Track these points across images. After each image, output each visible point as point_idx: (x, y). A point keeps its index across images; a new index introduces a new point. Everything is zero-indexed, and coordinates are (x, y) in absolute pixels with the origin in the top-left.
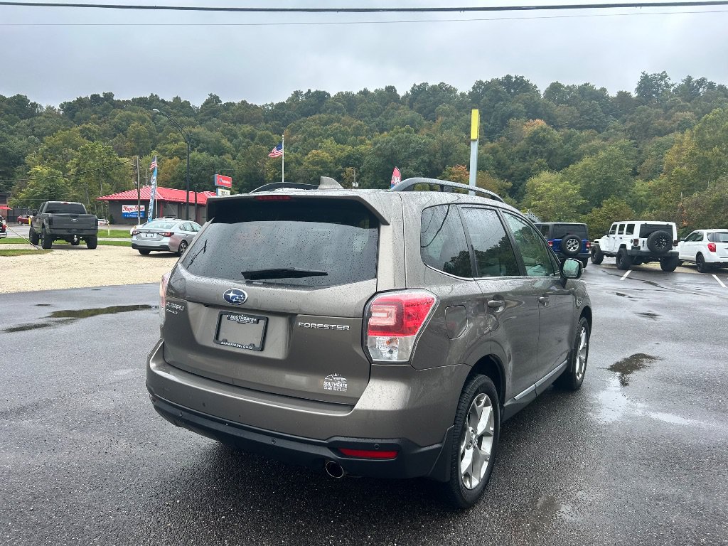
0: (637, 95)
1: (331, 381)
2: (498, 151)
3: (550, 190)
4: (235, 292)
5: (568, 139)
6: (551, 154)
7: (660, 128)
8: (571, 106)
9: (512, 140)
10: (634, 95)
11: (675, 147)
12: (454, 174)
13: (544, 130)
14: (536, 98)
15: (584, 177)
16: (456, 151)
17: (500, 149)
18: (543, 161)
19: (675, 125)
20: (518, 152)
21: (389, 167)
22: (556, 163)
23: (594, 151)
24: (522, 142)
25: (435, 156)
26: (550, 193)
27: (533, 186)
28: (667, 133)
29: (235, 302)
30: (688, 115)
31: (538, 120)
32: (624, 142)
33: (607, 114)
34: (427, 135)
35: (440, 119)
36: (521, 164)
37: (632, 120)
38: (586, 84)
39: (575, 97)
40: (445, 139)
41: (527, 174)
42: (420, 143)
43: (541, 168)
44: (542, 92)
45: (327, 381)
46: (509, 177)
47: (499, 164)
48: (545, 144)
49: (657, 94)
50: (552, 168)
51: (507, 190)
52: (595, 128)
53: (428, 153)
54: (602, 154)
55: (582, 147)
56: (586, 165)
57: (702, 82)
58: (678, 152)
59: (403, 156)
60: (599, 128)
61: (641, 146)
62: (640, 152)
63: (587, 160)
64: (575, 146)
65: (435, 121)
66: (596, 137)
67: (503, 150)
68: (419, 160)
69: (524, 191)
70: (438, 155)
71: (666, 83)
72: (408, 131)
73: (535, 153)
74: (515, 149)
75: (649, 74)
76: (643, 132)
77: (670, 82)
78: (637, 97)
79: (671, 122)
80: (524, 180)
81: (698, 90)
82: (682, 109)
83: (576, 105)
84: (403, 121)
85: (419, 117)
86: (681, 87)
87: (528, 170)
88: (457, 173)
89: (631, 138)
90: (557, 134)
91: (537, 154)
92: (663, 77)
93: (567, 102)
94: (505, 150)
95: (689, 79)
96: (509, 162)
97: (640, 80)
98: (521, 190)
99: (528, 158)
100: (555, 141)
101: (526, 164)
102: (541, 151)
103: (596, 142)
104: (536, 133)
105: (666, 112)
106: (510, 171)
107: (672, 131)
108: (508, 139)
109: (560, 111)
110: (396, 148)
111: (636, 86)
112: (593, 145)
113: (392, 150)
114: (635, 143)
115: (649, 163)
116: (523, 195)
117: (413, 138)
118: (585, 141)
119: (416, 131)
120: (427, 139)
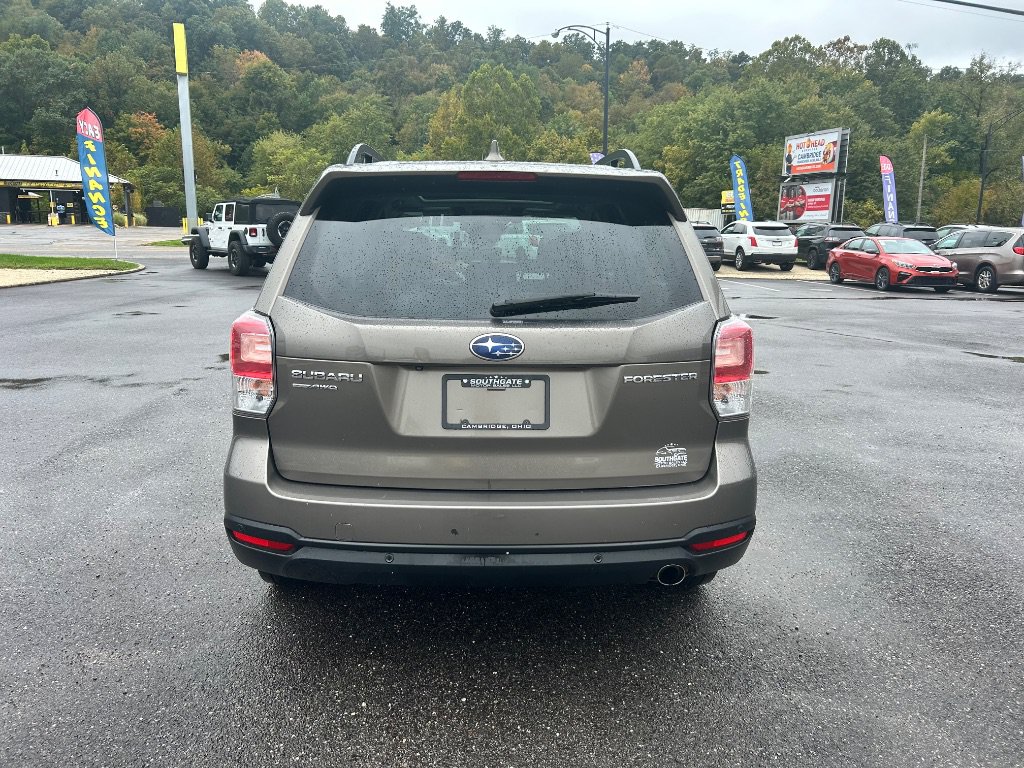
0: (383, 33)
1: (664, 456)
2: (201, 95)
3: (292, 160)
4: (495, 339)
5: (303, 86)
6: (281, 106)
7: (415, 82)
8: (300, 37)
9: (222, 79)
10: (380, 33)
11: (441, 111)
12: (134, 126)
13: (269, 69)
14: (250, 17)
15: (336, 144)
16: (133, 88)
17: (204, 91)
18: (273, 116)
19: (432, 81)
20: (233, 99)
21: (12, 106)
22: (290, 121)
23: (341, 108)
24: (237, 83)
25: (97, 93)
26: (292, 164)
27: (263, 151)
28: (423, 91)
29: (501, 357)
30: (445, 68)
31: (257, 52)
32: (375, 96)
33: (350, 55)
34: (76, 55)
35: (93, 29)
36: (240, 118)
37: (381, 68)
38: (318, 7)
39: (304, 25)
40: (111, 65)
41: (251, 135)
42: (67, 69)
43: (271, 127)
44: (256, 9)
45: (660, 455)
46: (225, 137)
47: (206, 115)
48: (272, 89)
49: (408, 36)
50: (286, 127)
51: (224, 157)
52: (337, 73)
53: (84, 86)
54: (355, 113)
55: (324, 99)
56: (335, 126)
57: (457, 26)
58: (443, 118)
59: (36, 87)
60: (342, 74)
61: (396, 104)
62: (395, 113)
63: (336, 119)
64: (314, 97)
65: (84, 34)
66: (339, 87)
67: (210, 93)
68: (69, 99)
69: (250, 159)
70: (102, 92)
71: (416, 22)
72: (38, 45)
73: (259, 103)
74: (226, 94)
75: (396, 7)
76: (395, 86)
77: (421, 22)
78: (384, 36)
79: (426, 76)
80: (247, 142)
81: (454, 36)
82: (438, 60)
83: (307, 36)
84: (25, 26)
85: (55, 23)
86: (435, 30)
87: (251, 128)
88: (141, 125)
89: (384, 94)
90: (288, 78)
91: (261, 104)
92: (413, 13)
93: (293, 30)
94: (212, 95)
95: (443, 21)
96: (220, 114)
97: (385, 13)
98: (244, 156)
99: (249, 109)
100: (286, 88)
101: (248, 118)
102: (268, 101)
103: (341, 94)
104: (257, 73)
105: (420, 61)
106: (223, 129)
107: (429, 88)
108: (214, 76)
109: (286, 41)
110: (21, 73)
111: (382, 21)
112: (337, 99)
113: (13, 76)
114: (389, 100)
115: (408, 129)
116: (248, 166)
117: (51, 59)
118: (327, 91)
119: (54, 47)
120: (77, 63)
